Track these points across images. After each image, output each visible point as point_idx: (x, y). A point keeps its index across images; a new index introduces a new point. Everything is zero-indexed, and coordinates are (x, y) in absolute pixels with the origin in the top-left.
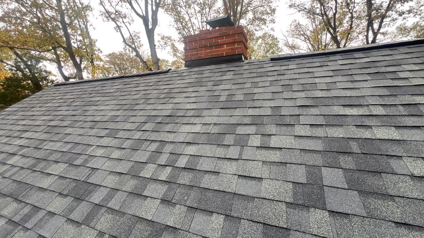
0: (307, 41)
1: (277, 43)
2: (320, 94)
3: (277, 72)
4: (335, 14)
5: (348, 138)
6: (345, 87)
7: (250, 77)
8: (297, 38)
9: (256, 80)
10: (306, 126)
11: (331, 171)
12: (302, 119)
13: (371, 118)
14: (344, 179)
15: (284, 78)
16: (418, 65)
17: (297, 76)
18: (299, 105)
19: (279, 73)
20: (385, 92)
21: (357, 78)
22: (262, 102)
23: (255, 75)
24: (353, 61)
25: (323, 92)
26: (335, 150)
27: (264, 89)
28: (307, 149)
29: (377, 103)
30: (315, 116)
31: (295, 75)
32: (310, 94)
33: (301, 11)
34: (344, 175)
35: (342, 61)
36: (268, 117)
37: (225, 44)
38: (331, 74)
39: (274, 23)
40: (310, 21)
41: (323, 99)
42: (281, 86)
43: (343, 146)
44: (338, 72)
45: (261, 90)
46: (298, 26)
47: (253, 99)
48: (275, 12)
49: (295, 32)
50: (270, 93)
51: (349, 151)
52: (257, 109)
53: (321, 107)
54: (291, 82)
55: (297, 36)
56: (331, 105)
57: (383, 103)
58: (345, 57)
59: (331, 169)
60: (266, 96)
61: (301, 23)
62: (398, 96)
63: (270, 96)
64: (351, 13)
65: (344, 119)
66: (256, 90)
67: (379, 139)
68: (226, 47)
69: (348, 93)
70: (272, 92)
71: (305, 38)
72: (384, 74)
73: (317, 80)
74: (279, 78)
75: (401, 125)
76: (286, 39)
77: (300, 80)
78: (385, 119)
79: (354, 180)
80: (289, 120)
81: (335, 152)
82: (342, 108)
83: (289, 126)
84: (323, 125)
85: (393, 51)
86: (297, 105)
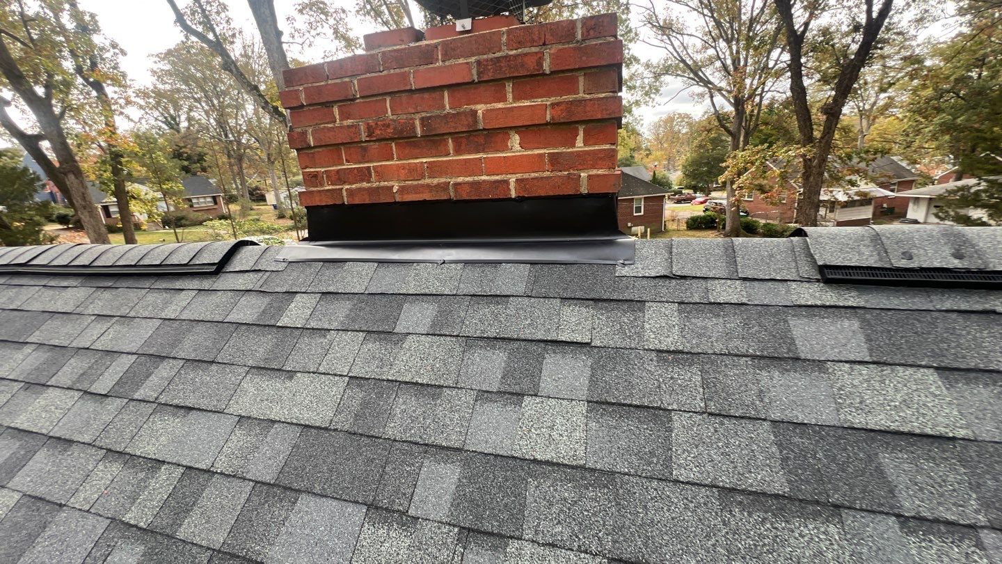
0: (706, 12)
1: (625, 16)
37: (511, 128)
68: (517, 147)
76: (650, 6)
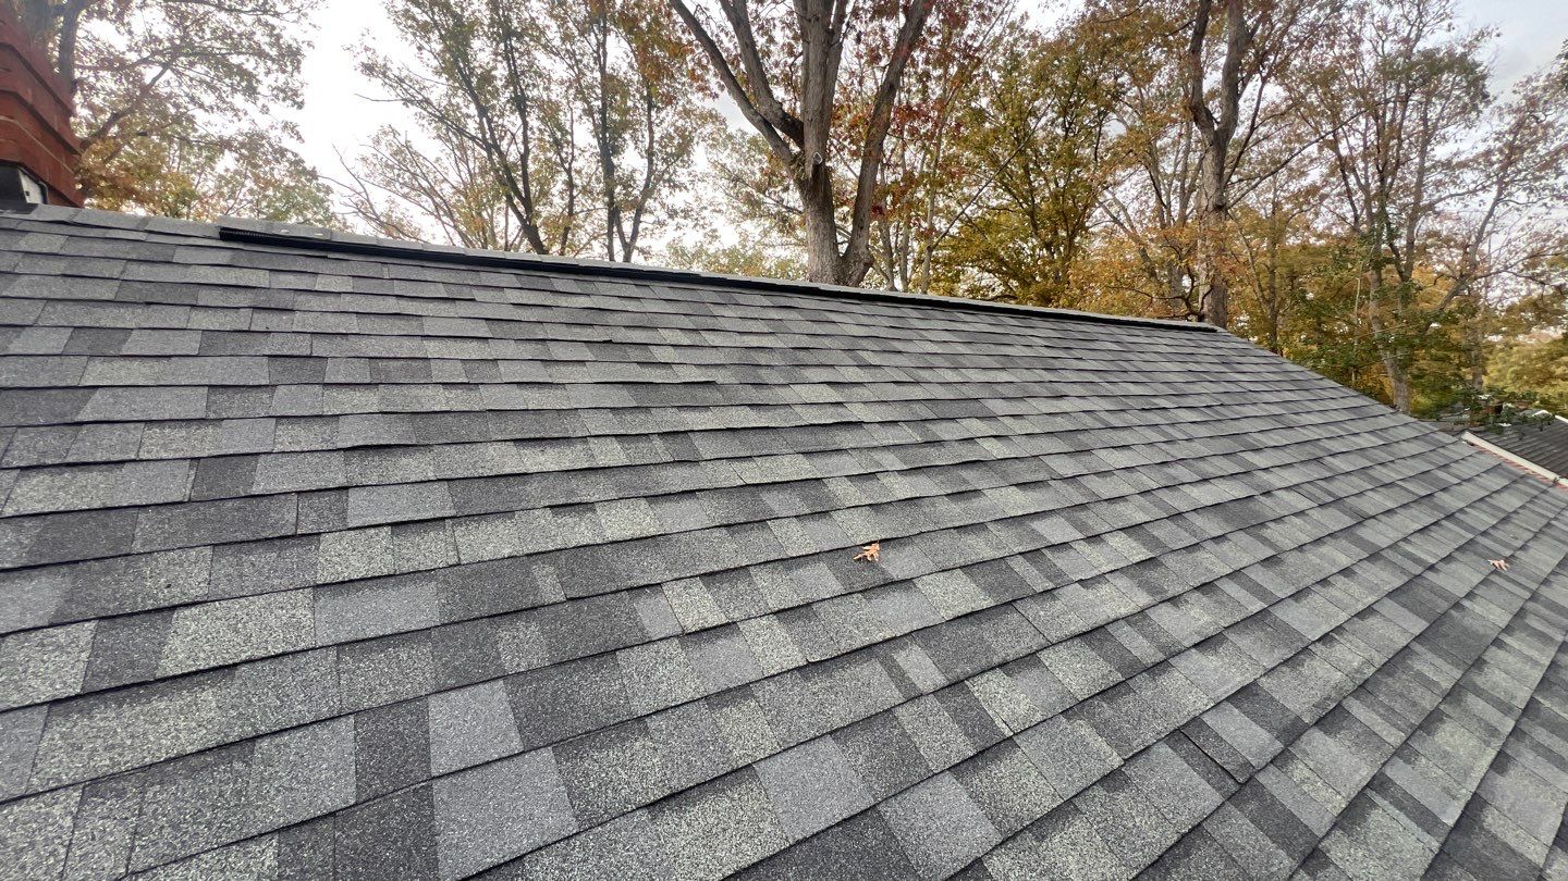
0: (445, 219)
1: (322, 195)
2: (438, 400)
3: (250, 294)
4: (524, 158)
5: (527, 555)
6: (525, 380)
7: (69, 297)
8: (405, 196)
9: (107, 317)
10: (373, 531)
11: (466, 700)
12: (359, 507)
13: (592, 477)
14: (511, 716)
15: (289, 326)
16: (689, 334)
17: (353, 325)
18: (349, 445)
19: (262, 300)
20: (623, 398)
21: (559, 352)
22: (135, 433)
23: (106, 291)
24: (549, 299)
25: (453, 393)
26: (485, 610)
27: (158, 366)
28: (372, 635)
29: (608, 432)
30: (417, 486)
31: (343, 318)
32: (401, 399)
33: (412, 102)
34: (510, 702)
35: (517, 292)
36: (166, 513)
38: (483, 330)
39: (300, 106)
40: (449, 151)
41: (449, 418)
42: (265, 360)
43: (511, 588)
44: (506, 326)
45: (138, 373)
46: (405, 154)
47: (68, 419)
48: (299, 62)
49: (396, 172)
50: (200, 390)
51: (529, 601)
52: (95, 477)
53: (441, 448)
54: (321, 347)
55: (406, 190)
56: (479, 439)
57: (623, 432)
58: (526, 282)
59: (467, 693)
60: (168, 405)
61: (416, 147)
62: (653, 411)
63: (196, 405)
64: (569, 171)
65: (516, 487)
66: (96, 373)
67: (612, 543)
69: (534, 399)
70: (210, 386)
71: (437, 206)
72: (623, 347)
73: (432, 349)
74: (261, 322)
75: (660, 492)
76: (360, 189)
77: (364, 341)
78: (625, 476)
79: (543, 706)
80: (291, 517)
81: (482, 618)
82: (512, 448)
83: (293, 545)
84: (443, 519)
85: (643, 289)
86: (340, 445)
